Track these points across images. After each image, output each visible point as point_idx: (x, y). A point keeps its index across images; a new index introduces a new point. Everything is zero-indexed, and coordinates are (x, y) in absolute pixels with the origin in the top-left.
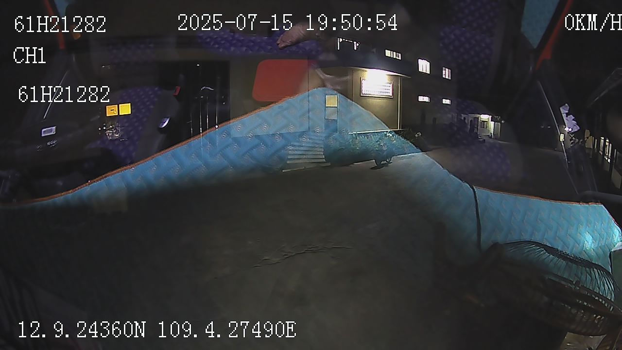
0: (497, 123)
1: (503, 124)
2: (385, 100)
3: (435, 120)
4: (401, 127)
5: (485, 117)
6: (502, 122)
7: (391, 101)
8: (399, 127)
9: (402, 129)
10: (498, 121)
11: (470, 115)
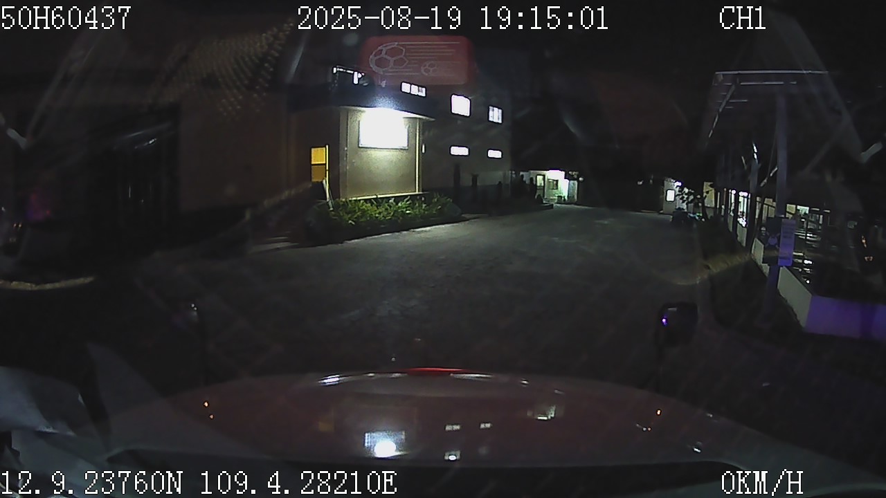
0: (572, 182)
1: (581, 182)
2: (396, 153)
4: (421, 189)
5: (555, 175)
6: (581, 179)
7: (405, 153)
8: (417, 190)
9: (423, 191)
10: (574, 179)
11: (532, 171)
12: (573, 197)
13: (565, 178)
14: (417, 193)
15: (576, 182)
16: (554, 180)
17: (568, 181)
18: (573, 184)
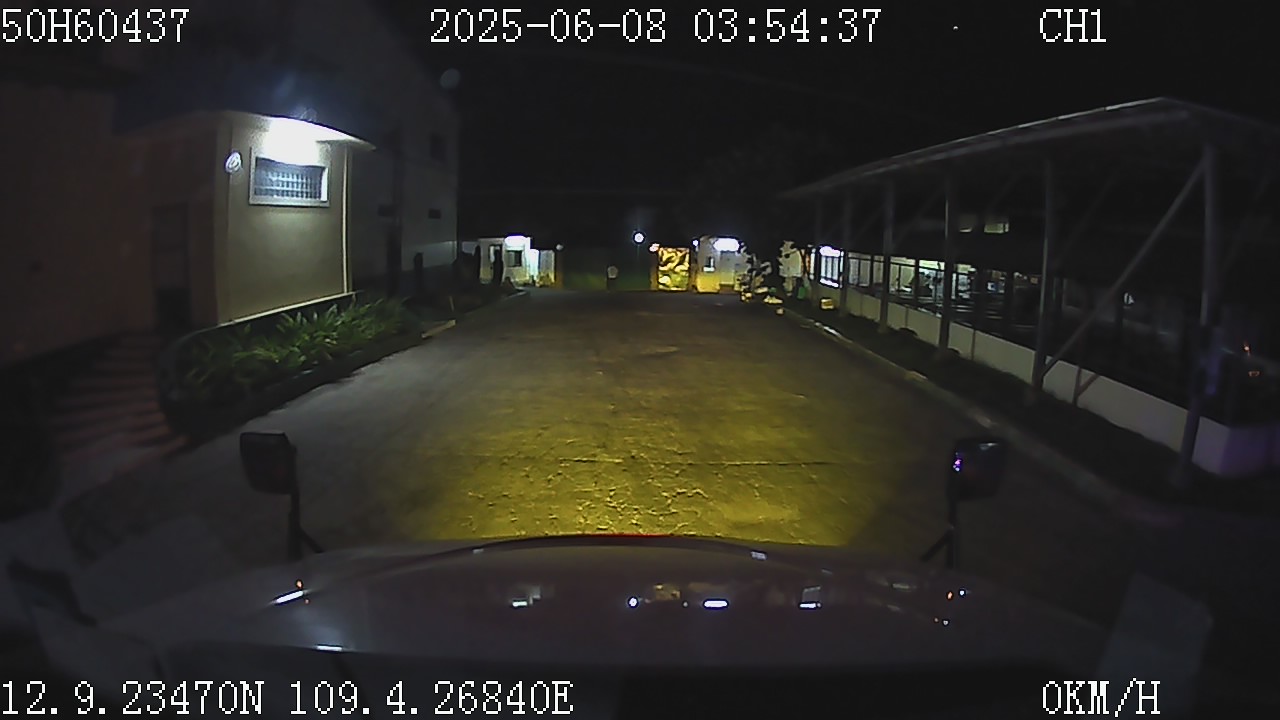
0: (544, 252)
1: (562, 251)
2: (309, 215)
3: (419, 258)
4: (351, 289)
5: (516, 243)
6: (559, 247)
7: (326, 216)
8: (346, 290)
9: (353, 290)
10: (548, 249)
11: (482, 240)
12: (548, 276)
13: (533, 247)
14: (345, 294)
15: (552, 254)
16: (516, 252)
17: (537, 252)
18: (547, 255)
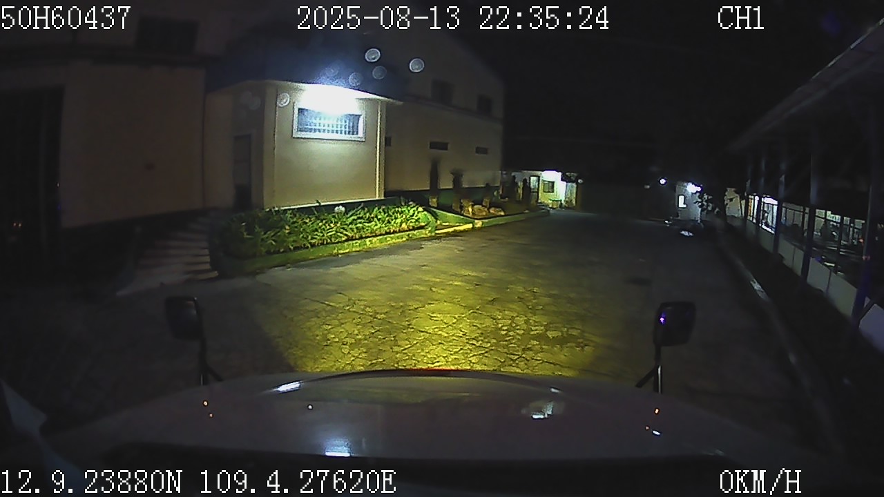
0: (569, 184)
1: (581, 184)
2: (348, 145)
4: (381, 196)
5: (550, 176)
6: (579, 181)
7: (362, 146)
10: (573, 182)
11: (525, 172)
12: (571, 201)
13: (562, 180)
14: (377, 198)
15: (574, 185)
16: (549, 182)
17: (565, 183)
18: (572, 187)
